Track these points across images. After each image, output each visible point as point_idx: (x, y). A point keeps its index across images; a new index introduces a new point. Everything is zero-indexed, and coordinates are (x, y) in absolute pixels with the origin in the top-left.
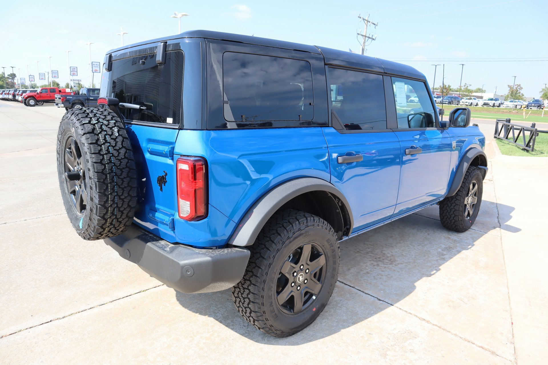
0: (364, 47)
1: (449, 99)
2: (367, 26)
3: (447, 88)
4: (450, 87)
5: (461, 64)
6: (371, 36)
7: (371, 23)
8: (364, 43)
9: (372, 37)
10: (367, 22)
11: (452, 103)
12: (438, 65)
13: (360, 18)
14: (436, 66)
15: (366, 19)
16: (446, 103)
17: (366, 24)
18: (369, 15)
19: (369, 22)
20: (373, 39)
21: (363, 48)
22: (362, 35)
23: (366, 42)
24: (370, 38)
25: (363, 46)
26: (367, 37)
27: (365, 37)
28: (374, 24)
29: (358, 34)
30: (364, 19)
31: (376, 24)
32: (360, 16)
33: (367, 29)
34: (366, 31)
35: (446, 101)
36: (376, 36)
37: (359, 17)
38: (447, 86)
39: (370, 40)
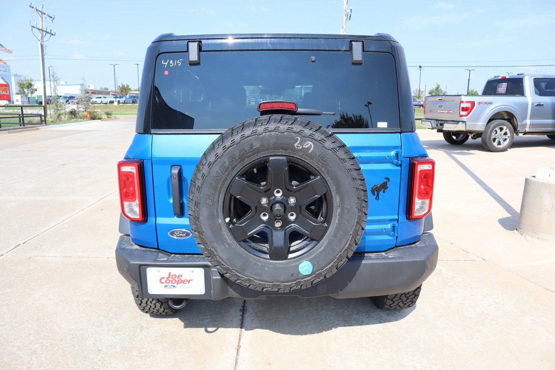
0: (43, 43)
1: (132, 98)
2: (42, 18)
3: (126, 88)
4: (129, 86)
5: (136, 64)
6: (49, 31)
7: (47, 15)
8: (42, 38)
9: (51, 32)
10: (42, 14)
11: (135, 102)
12: (117, 65)
13: (33, 8)
14: (114, 65)
15: (40, 10)
16: (130, 103)
17: (41, 16)
18: (43, 6)
19: (45, 14)
20: (52, 34)
21: (41, 44)
22: (39, 29)
23: (44, 37)
24: (48, 33)
25: (41, 41)
26: (45, 31)
27: (42, 31)
28: (51, 17)
29: (33, 27)
30: (37, 10)
31: (53, 17)
32: (32, 6)
33: (42, 22)
34: (41, 24)
35: (130, 101)
36: (55, 31)
37: (30, 6)
38: (125, 86)
39: (48, 35)
